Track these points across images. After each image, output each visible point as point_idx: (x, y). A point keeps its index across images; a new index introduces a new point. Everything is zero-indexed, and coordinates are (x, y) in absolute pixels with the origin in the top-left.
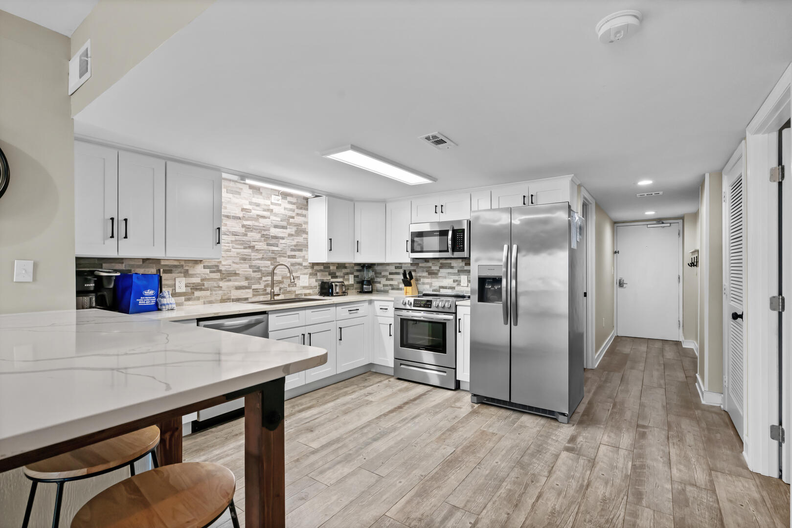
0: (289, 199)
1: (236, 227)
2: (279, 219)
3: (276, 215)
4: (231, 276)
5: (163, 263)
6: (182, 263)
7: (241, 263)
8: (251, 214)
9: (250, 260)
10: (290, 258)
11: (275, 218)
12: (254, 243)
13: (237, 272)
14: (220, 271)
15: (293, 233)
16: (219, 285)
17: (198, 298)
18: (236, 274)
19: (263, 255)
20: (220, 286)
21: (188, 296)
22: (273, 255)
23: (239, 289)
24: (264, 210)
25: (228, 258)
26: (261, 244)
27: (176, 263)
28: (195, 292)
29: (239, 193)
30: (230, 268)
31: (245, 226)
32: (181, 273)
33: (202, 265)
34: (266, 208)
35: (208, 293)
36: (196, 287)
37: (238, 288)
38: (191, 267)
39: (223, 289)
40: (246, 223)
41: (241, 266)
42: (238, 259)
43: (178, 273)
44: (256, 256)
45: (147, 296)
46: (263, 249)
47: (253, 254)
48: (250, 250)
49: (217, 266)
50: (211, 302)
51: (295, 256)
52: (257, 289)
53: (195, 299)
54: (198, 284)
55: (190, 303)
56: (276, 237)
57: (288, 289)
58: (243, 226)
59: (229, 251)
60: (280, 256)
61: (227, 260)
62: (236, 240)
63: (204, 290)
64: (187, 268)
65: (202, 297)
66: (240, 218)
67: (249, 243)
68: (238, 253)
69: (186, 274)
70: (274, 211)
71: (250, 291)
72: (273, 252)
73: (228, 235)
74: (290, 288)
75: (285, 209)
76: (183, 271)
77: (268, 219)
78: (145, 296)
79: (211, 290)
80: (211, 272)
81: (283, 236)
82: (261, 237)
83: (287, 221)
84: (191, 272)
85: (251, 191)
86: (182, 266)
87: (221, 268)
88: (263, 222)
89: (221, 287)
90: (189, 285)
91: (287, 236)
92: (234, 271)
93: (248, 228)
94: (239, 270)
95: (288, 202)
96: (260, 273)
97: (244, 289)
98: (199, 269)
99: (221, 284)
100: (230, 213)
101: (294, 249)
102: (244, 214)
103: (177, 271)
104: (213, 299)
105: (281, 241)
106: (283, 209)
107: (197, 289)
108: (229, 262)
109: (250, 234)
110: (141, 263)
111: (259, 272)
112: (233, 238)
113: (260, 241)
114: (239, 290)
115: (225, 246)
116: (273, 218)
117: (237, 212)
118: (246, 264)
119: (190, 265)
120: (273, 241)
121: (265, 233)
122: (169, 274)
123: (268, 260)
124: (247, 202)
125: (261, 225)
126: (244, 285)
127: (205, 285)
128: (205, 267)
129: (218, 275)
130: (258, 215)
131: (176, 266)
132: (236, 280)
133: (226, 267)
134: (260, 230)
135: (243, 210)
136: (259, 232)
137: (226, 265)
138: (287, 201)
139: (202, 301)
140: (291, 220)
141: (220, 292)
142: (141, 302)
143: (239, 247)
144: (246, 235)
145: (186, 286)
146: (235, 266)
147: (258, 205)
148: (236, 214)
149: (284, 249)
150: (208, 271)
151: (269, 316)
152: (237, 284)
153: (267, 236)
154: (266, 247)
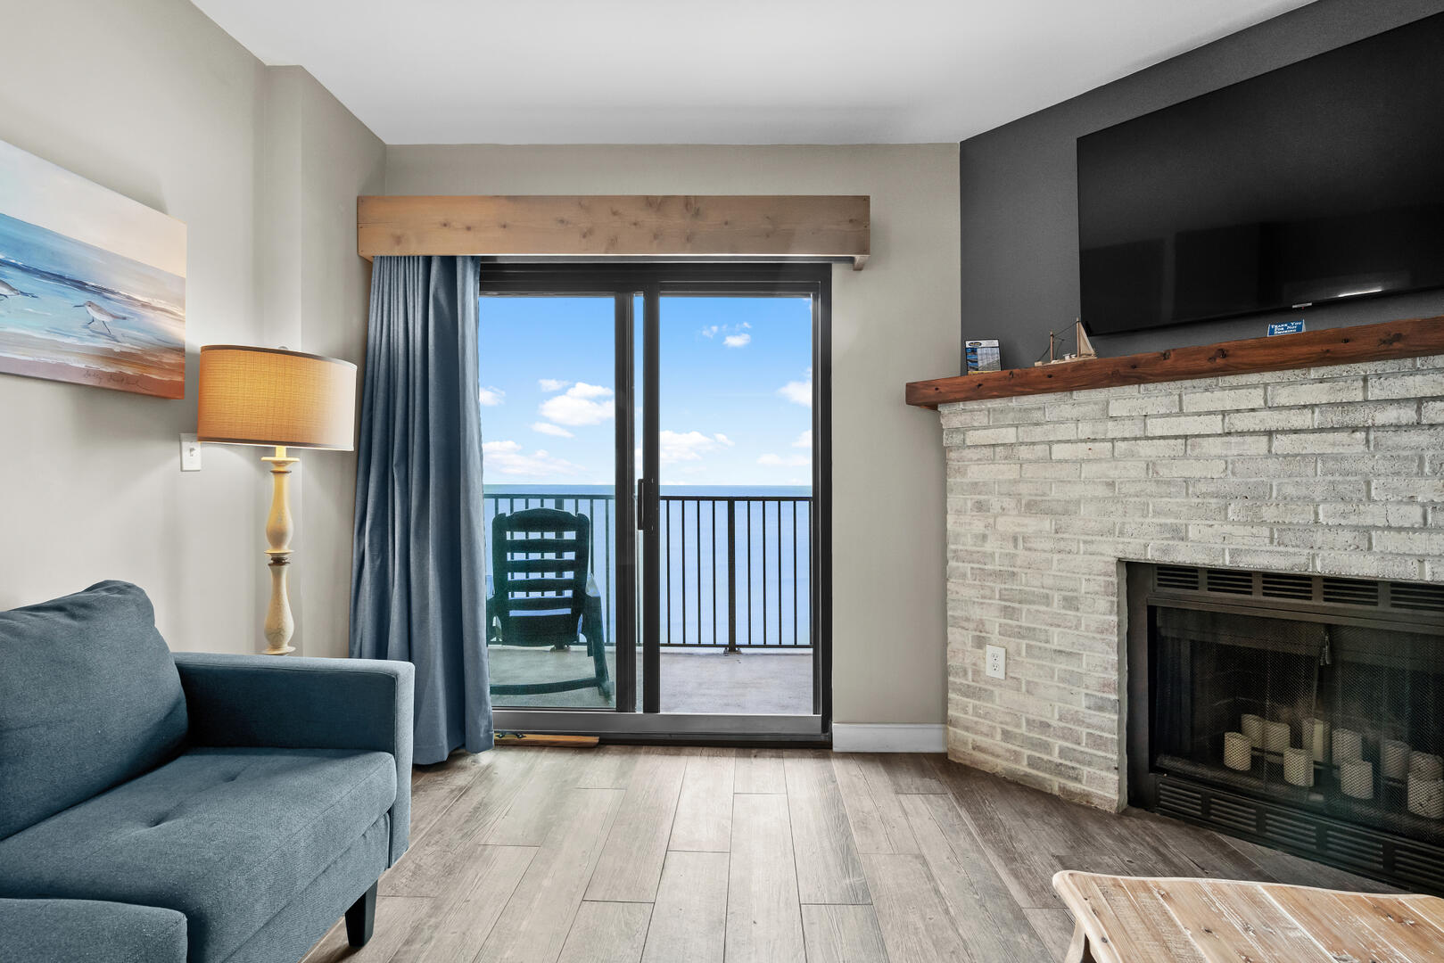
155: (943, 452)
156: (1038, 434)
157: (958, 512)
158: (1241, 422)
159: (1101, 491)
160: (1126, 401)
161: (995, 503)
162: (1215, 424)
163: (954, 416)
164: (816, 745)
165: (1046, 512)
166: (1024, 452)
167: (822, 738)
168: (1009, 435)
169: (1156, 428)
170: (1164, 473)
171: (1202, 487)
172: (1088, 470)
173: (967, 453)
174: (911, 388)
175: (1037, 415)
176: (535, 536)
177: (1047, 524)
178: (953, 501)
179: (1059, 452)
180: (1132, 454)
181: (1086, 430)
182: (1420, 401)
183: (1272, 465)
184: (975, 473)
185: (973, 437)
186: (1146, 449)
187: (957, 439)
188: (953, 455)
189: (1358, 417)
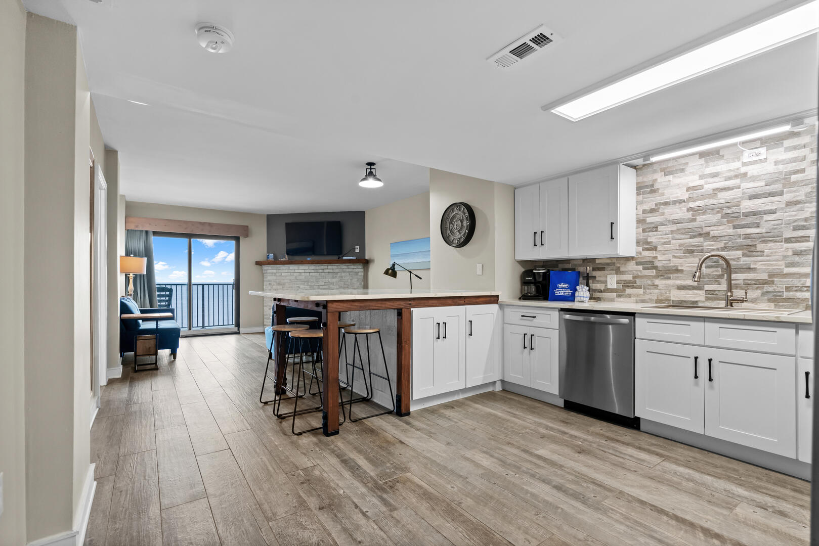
0: (787, 143)
1: (679, 213)
2: (763, 183)
3: (754, 179)
4: (671, 273)
5: (597, 261)
6: (613, 261)
7: (686, 257)
8: (703, 190)
9: (702, 251)
10: (792, 242)
11: (751, 185)
12: (708, 229)
13: (680, 268)
14: (656, 268)
15: (803, 198)
16: (653, 283)
17: (630, 296)
18: (677, 271)
19: (725, 244)
20: (656, 284)
21: (620, 293)
22: (748, 242)
23: (683, 289)
24: (729, 178)
25: (667, 252)
26: (721, 228)
27: (608, 261)
28: (626, 289)
29: (682, 170)
30: (670, 263)
31: (691, 210)
32: (613, 270)
33: (634, 262)
34: (733, 174)
35: (641, 291)
36: (628, 285)
37: (680, 288)
38: (623, 264)
39: (659, 288)
40: (691, 205)
41: (685, 261)
42: (682, 252)
43: (610, 270)
44: (712, 245)
45: (561, 289)
46: (725, 234)
47: (705, 243)
48: (701, 239)
49: (652, 262)
50: (643, 301)
51: (809, 237)
52: (714, 291)
53: (626, 297)
54: (630, 282)
55: (622, 299)
56: (754, 214)
57: (786, 295)
58: (689, 210)
59: (668, 243)
60: (764, 242)
61: (664, 254)
62: (678, 230)
63: (636, 288)
64: (618, 265)
65: (634, 295)
66: (684, 201)
67: (700, 230)
68: (680, 245)
69: (618, 271)
70: (749, 174)
71: (702, 293)
72: (747, 236)
73: (666, 225)
74: (791, 293)
75: (776, 163)
76: (615, 268)
77: (735, 190)
78: (559, 288)
79: (644, 288)
80: (644, 269)
81: (774, 208)
82: (722, 217)
83: (783, 181)
84: (622, 269)
85: (702, 161)
86: (614, 264)
87: (657, 264)
88: (723, 197)
89: (657, 286)
90: (620, 282)
91: (784, 206)
92: (674, 266)
93: (698, 211)
94: (682, 266)
95: (786, 148)
96: (720, 269)
97: (690, 289)
98: (632, 266)
99: (657, 282)
100: (668, 198)
101: (804, 226)
102: (689, 194)
103: (609, 269)
104: (647, 297)
105: (766, 217)
106: (773, 164)
107: (628, 287)
108: (669, 256)
109: (699, 218)
110: (582, 262)
111: (717, 267)
112: (674, 227)
113: (719, 224)
114: (681, 291)
115: (662, 238)
116: (745, 185)
117: (679, 195)
118: (694, 257)
119: (622, 262)
120: (750, 220)
121: (729, 211)
122: (603, 272)
123: (737, 250)
124: (697, 177)
125: (723, 201)
126: (691, 284)
127: (637, 282)
128: (637, 264)
129: (653, 272)
130: (714, 190)
131: (608, 264)
132: (677, 278)
133: (664, 262)
134: (718, 209)
135: (688, 189)
136: (718, 212)
137: (662, 260)
138: (782, 149)
139: (633, 299)
140: (794, 178)
141: (656, 291)
142: (557, 292)
143: (683, 237)
144: (694, 220)
145: (618, 283)
146: (675, 262)
147: (715, 175)
148: (677, 197)
149: (775, 229)
150: (640, 267)
151: (637, 319)
152: (679, 282)
153: (733, 215)
154: (731, 231)
155: (263, 274)
156: (280, 271)
157: (266, 285)
158: (306, 271)
159: (289, 281)
160: (292, 267)
161: (273, 283)
162: (303, 271)
163: (265, 267)
164: (238, 333)
165: (281, 285)
166: (278, 274)
167: (238, 332)
168: (275, 271)
169: (296, 271)
170: (298, 278)
171: (303, 280)
172: (287, 277)
173: (268, 274)
174: (256, 262)
175: (279, 268)
176: (164, 293)
177: (281, 287)
178: (265, 283)
179: (283, 274)
180: (293, 275)
181: (286, 271)
182: (323, 269)
183: (310, 277)
184: (269, 278)
185: (269, 271)
186: (295, 274)
187: (266, 271)
188: (265, 275)
189: (318, 271)
